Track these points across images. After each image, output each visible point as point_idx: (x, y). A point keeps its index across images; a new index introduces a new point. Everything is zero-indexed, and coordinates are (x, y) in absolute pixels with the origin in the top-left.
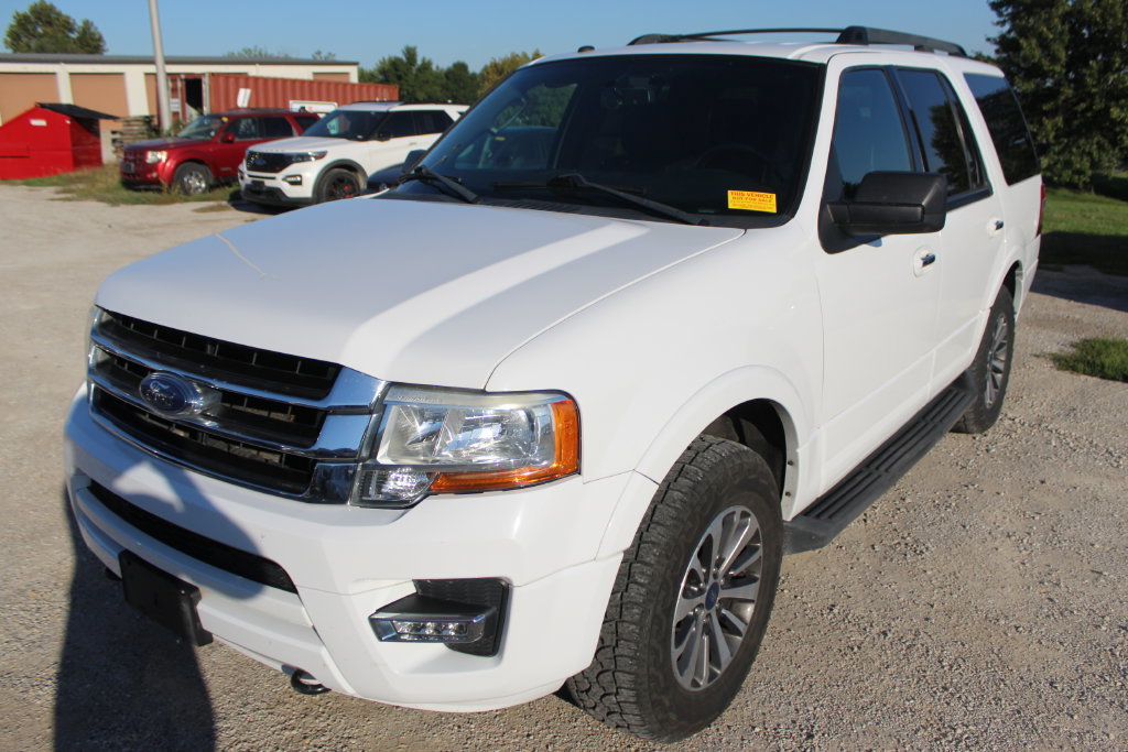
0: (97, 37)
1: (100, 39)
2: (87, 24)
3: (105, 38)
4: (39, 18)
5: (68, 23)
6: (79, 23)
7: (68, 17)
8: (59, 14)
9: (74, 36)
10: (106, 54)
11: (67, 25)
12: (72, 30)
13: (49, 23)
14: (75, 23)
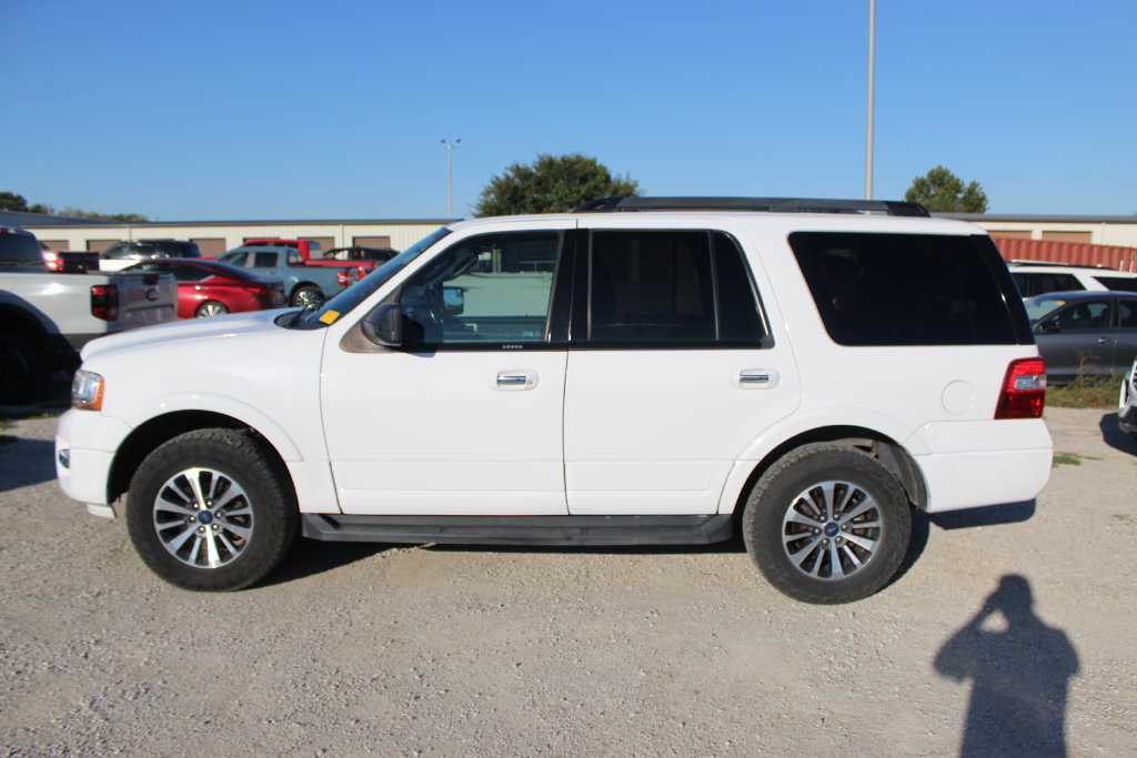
0: (981, 196)
1: (983, 198)
2: (974, 185)
3: (988, 197)
4: (933, 182)
5: (957, 185)
6: (967, 185)
7: (958, 180)
8: (952, 177)
9: (960, 196)
10: (987, 212)
11: (957, 187)
12: (958, 191)
13: (941, 185)
14: (963, 185)
